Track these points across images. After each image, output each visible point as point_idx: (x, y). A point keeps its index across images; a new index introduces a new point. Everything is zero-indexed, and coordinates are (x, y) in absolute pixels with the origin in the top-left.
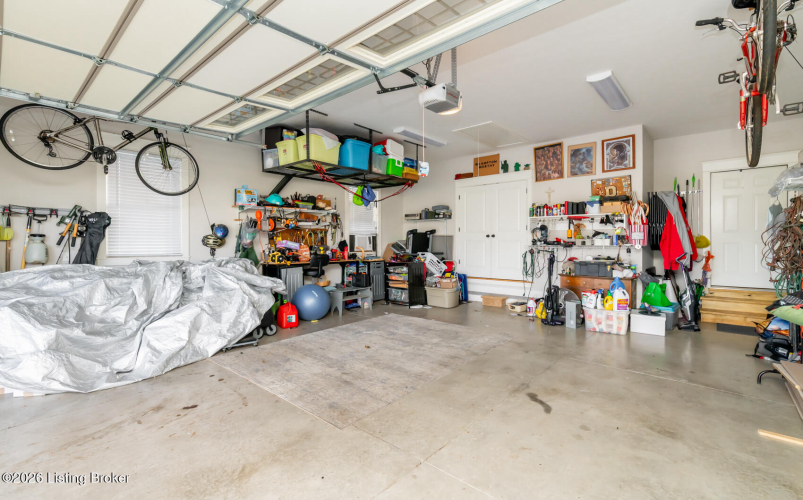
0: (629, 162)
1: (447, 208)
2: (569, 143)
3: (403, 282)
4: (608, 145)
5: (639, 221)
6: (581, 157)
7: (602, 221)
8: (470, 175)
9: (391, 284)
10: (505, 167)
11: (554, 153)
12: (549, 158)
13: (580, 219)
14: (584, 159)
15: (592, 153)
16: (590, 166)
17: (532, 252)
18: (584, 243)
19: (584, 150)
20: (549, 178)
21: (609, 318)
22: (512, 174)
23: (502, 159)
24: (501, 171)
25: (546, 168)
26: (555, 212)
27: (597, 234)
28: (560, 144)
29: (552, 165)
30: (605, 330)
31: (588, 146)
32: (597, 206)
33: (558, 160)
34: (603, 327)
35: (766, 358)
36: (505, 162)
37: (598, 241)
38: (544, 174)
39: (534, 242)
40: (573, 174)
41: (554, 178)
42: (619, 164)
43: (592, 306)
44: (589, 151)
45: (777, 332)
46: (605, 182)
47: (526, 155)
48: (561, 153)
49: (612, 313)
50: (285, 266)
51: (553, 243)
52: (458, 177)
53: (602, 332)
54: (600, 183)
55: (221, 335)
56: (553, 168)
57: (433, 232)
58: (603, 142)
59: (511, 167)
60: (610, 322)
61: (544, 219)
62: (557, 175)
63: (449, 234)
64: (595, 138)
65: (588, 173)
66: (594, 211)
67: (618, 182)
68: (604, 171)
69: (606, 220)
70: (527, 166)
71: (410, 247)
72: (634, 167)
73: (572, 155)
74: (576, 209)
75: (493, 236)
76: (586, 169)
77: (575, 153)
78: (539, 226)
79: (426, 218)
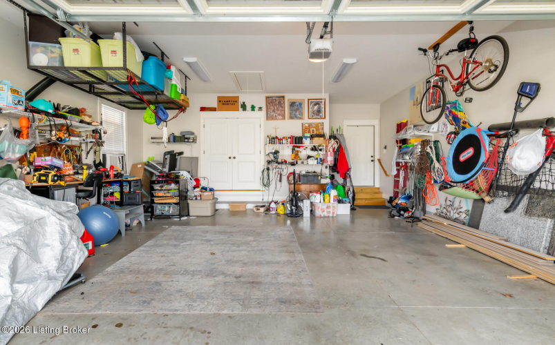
0: (322, 114)
1: (193, 134)
2: (289, 97)
3: (172, 197)
4: (311, 102)
5: (331, 150)
6: (296, 107)
7: (312, 149)
8: (213, 109)
9: (156, 200)
10: (244, 107)
11: (279, 102)
12: (276, 105)
13: (299, 147)
14: (298, 109)
15: (302, 106)
16: (302, 114)
17: (268, 169)
18: (303, 163)
19: (298, 103)
20: (276, 119)
21: (328, 207)
22: (249, 113)
23: (241, 101)
24: (241, 109)
25: (274, 111)
26: (284, 142)
27: (309, 157)
28: (283, 97)
29: (278, 110)
30: (326, 215)
31: (300, 101)
32: (309, 139)
33: (282, 107)
34: (325, 214)
35: (396, 217)
36: (244, 103)
37: (311, 161)
38: (272, 116)
39: (269, 162)
40: (291, 118)
41: (279, 119)
42: (317, 115)
43: (318, 201)
44: (300, 104)
45: (401, 204)
46: (310, 125)
47: (260, 101)
48: (284, 103)
49: (331, 205)
50: (60, 187)
51: (282, 163)
52: (203, 109)
53: (325, 217)
54: (307, 125)
55: (50, 278)
56: (278, 112)
57: (181, 153)
58: (309, 100)
59: (249, 107)
60: (329, 210)
61: (277, 147)
62: (281, 117)
63: (194, 155)
64: (303, 97)
65: (300, 118)
66: (307, 142)
67: (317, 126)
68: (309, 118)
69: (314, 149)
70: (260, 109)
71: (167, 166)
72: (325, 118)
73: (290, 106)
74: (297, 141)
75: (234, 158)
76: (299, 116)
77: (292, 104)
78: (273, 151)
79: (174, 141)
